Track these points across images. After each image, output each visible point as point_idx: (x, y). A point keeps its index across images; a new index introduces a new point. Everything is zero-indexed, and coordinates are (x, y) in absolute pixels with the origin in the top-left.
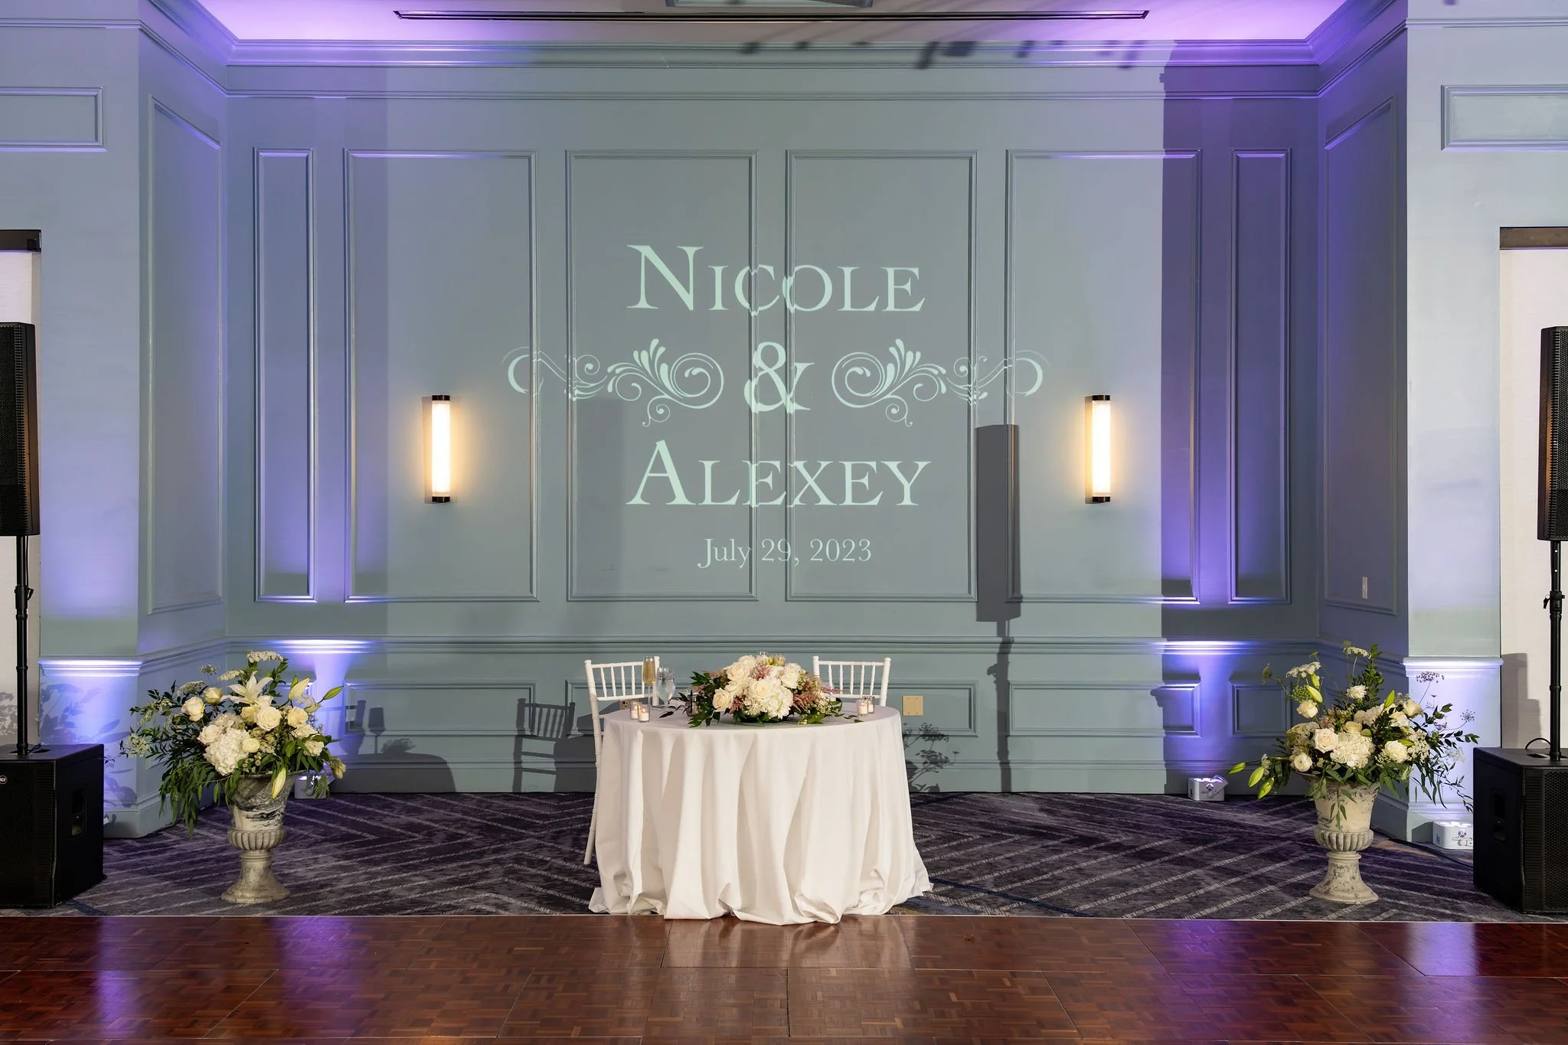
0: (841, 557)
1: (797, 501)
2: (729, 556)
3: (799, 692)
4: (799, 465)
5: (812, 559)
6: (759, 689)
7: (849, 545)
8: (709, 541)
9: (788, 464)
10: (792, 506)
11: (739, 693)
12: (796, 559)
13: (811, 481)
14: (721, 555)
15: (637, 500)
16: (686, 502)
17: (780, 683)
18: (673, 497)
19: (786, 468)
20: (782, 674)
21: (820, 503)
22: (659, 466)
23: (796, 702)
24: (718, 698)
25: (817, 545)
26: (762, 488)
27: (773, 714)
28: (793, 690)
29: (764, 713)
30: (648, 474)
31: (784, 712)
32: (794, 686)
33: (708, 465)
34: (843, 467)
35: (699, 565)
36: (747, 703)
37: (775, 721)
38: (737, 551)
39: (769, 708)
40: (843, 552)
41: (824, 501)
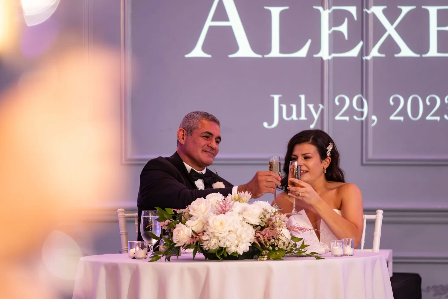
0: (425, 113)
1: (375, 52)
2: (299, 114)
3: (262, 228)
4: (378, 11)
5: (392, 118)
6: (217, 224)
7: (433, 101)
8: (276, 98)
9: (365, 10)
10: (368, 58)
11: (198, 228)
12: (374, 118)
13: (391, 30)
14: (289, 114)
15: (197, 52)
16: (251, 54)
17: (241, 219)
18: (236, 48)
19: (361, 13)
20: (244, 210)
21: (401, 55)
22: (221, 14)
23: (257, 238)
24: (177, 233)
25: (397, 101)
26: (336, 37)
27: (232, 249)
28: (255, 227)
29: (222, 248)
30: (209, 23)
31: (244, 248)
32: (256, 222)
33: (275, 12)
34: (427, 12)
35: (265, 125)
36: (204, 238)
37: (234, 257)
38: (308, 110)
39: (228, 244)
40: (427, 110)
41: (406, 52)
